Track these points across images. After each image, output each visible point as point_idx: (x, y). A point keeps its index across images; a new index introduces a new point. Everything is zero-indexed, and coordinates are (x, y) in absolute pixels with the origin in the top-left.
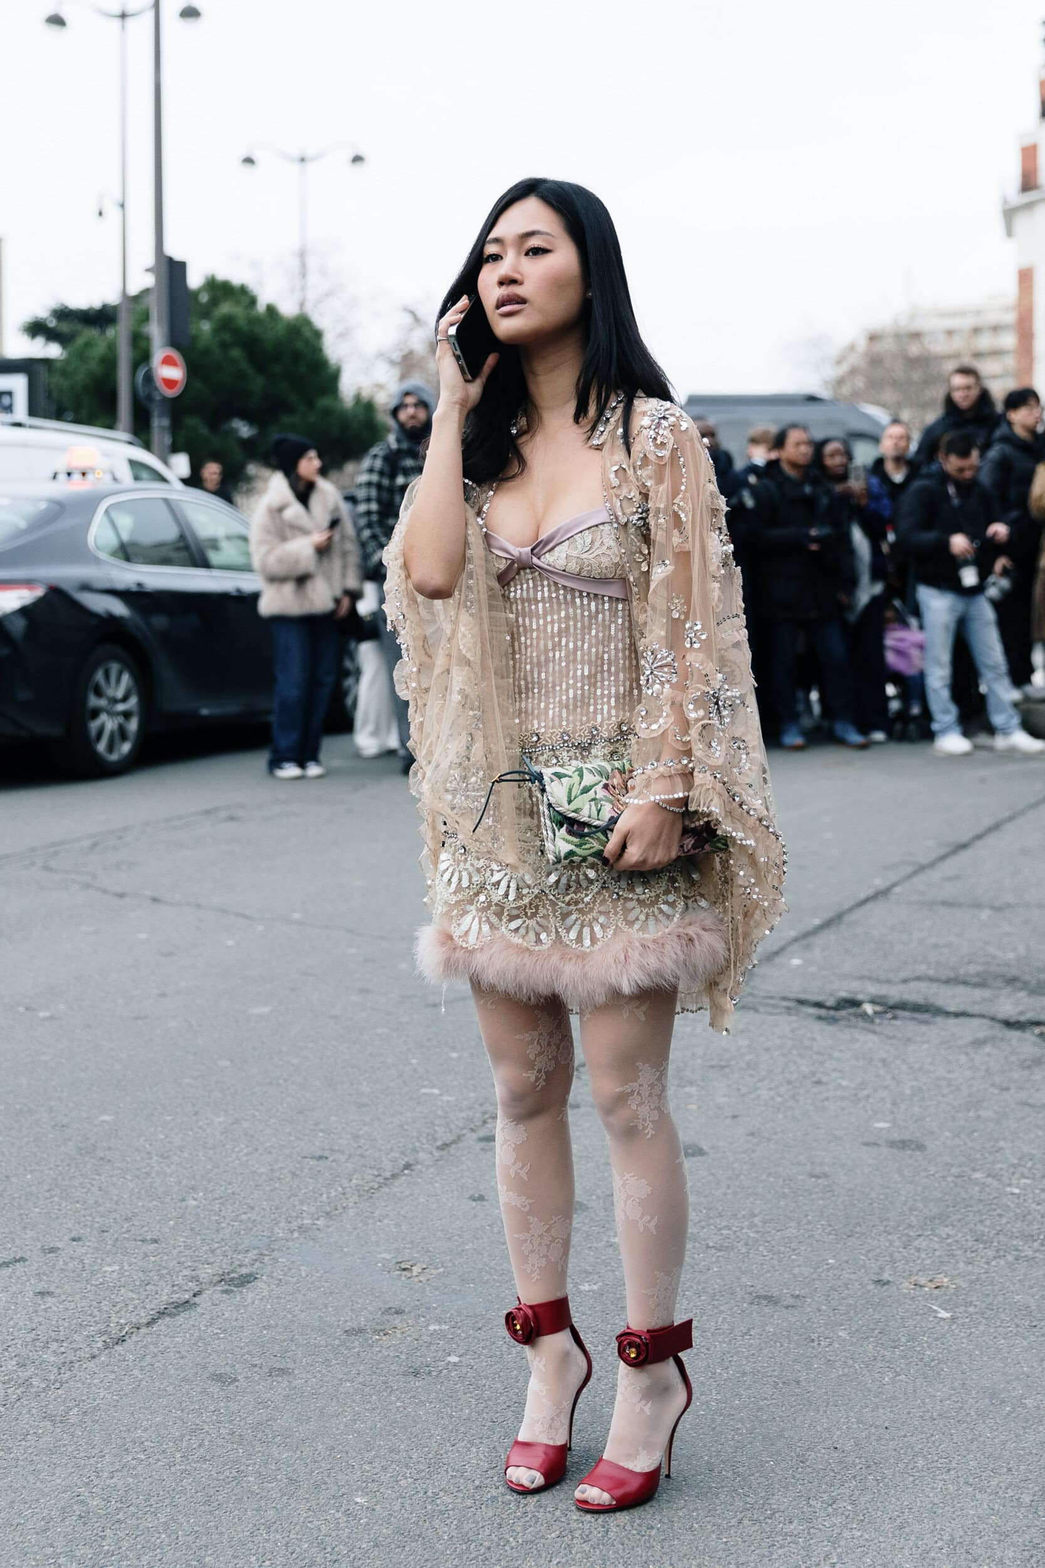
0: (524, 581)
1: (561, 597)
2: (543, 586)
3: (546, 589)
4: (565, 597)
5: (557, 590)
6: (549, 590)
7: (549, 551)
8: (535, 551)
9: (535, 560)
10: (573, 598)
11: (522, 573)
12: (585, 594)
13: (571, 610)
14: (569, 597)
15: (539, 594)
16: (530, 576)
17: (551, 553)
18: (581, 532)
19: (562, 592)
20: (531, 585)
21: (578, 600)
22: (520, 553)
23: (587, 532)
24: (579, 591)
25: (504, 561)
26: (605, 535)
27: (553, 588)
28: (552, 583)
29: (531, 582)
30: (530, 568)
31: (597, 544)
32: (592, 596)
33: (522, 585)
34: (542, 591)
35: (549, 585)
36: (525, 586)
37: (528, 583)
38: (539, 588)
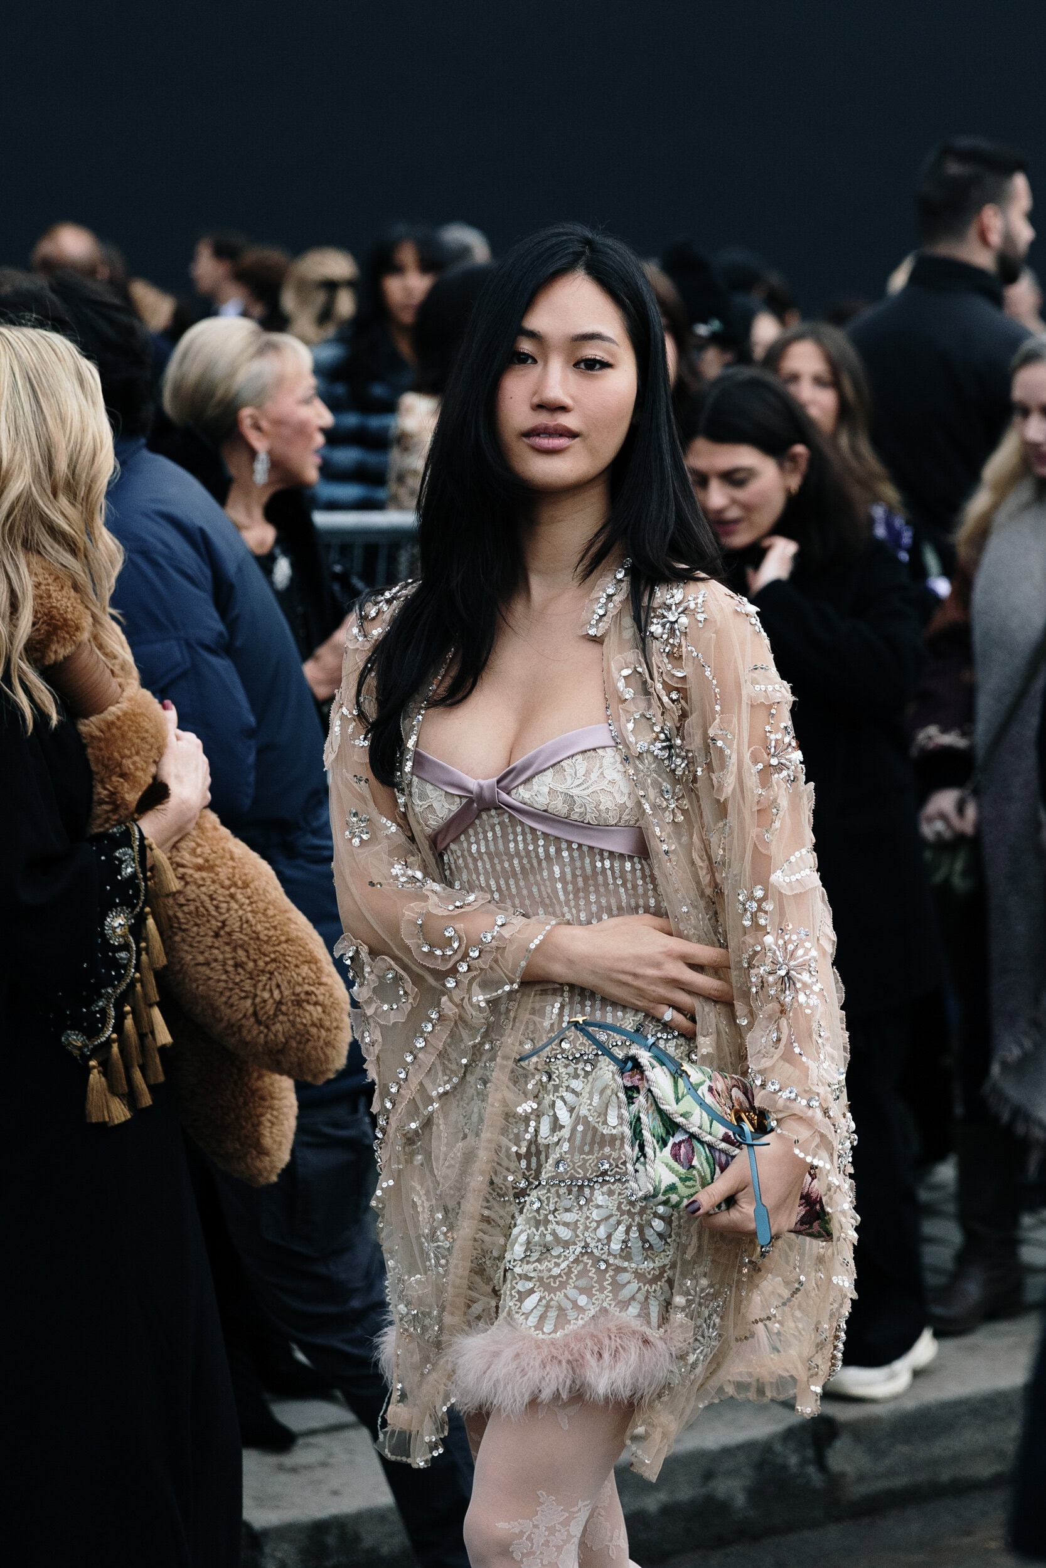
0: (487, 828)
1: (541, 850)
2: (515, 834)
3: (520, 838)
4: (547, 852)
5: (535, 840)
6: (524, 840)
7: (525, 782)
8: (503, 784)
9: (504, 796)
10: (559, 851)
11: (484, 816)
12: (575, 846)
13: (557, 869)
14: (552, 850)
15: (512, 845)
16: (496, 821)
17: (528, 786)
18: (573, 756)
19: (541, 842)
20: (499, 833)
21: (565, 854)
22: (481, 787)
23: (580, 757)
24: (567, 841)
25: (458, 800)
26: (606, 762)
27: (529, 837)
28: (527, 830)
29: (498, 828)
30: (496, 809)
31: (594, 776)
32: (585, 849)
33: (485, 832)
34: (516, 841)
35: (524, 833)
36: (490, 834)
37: (493, 830)
38: (511, 837)
